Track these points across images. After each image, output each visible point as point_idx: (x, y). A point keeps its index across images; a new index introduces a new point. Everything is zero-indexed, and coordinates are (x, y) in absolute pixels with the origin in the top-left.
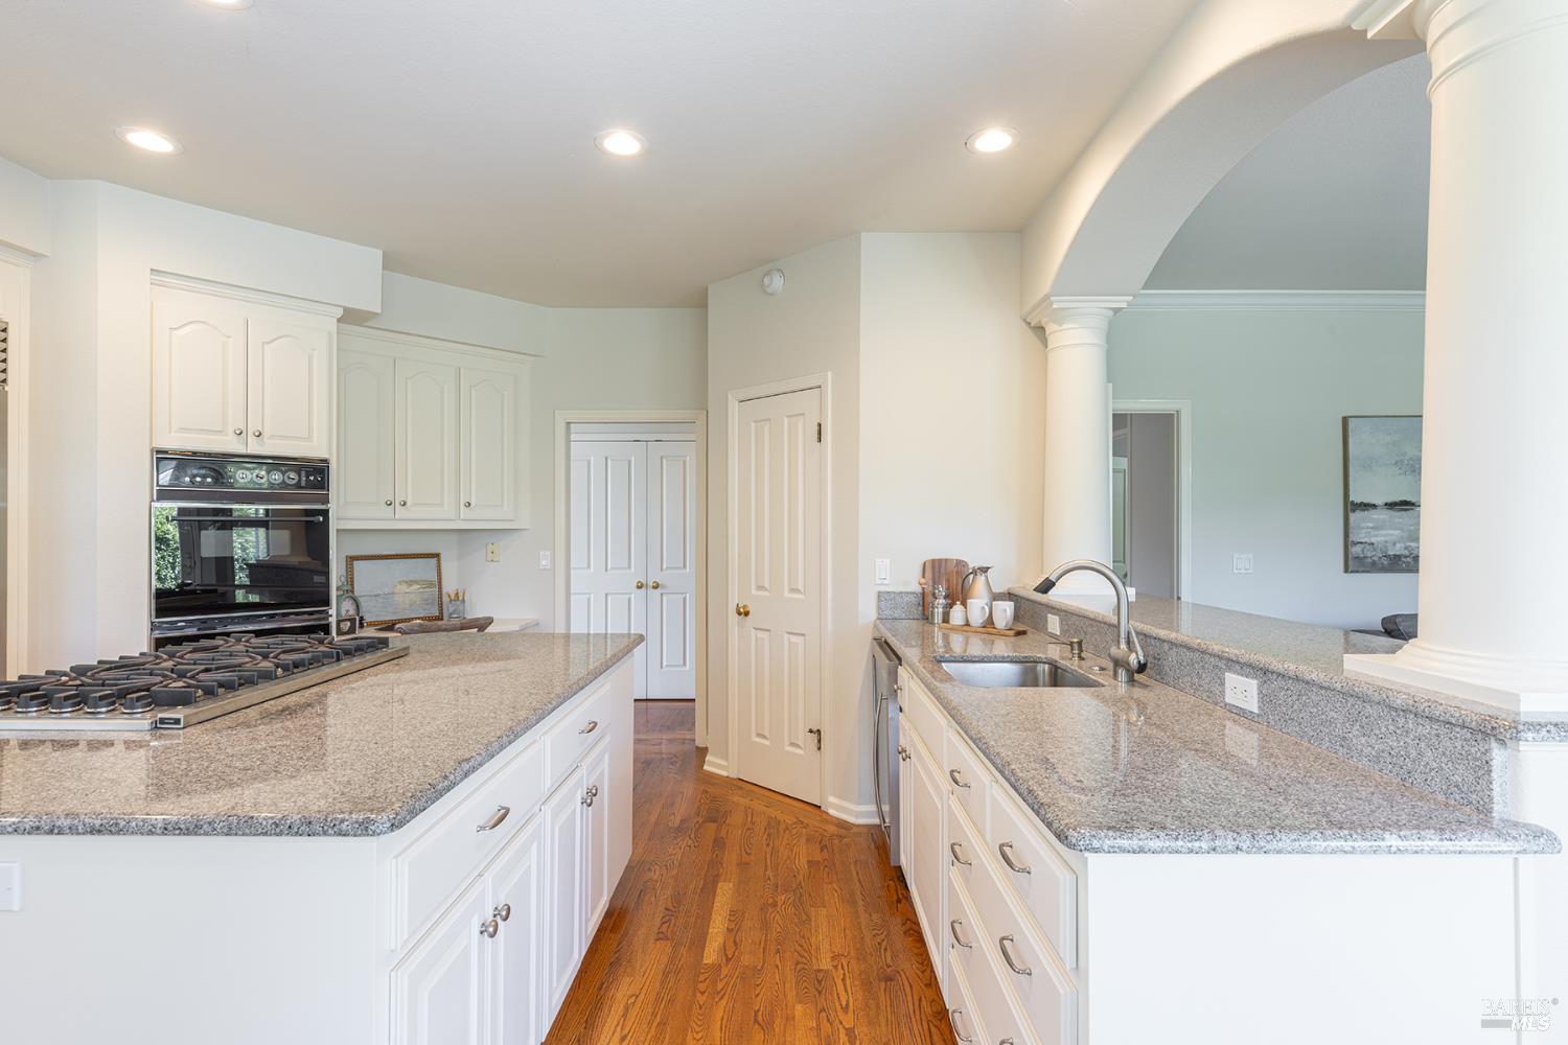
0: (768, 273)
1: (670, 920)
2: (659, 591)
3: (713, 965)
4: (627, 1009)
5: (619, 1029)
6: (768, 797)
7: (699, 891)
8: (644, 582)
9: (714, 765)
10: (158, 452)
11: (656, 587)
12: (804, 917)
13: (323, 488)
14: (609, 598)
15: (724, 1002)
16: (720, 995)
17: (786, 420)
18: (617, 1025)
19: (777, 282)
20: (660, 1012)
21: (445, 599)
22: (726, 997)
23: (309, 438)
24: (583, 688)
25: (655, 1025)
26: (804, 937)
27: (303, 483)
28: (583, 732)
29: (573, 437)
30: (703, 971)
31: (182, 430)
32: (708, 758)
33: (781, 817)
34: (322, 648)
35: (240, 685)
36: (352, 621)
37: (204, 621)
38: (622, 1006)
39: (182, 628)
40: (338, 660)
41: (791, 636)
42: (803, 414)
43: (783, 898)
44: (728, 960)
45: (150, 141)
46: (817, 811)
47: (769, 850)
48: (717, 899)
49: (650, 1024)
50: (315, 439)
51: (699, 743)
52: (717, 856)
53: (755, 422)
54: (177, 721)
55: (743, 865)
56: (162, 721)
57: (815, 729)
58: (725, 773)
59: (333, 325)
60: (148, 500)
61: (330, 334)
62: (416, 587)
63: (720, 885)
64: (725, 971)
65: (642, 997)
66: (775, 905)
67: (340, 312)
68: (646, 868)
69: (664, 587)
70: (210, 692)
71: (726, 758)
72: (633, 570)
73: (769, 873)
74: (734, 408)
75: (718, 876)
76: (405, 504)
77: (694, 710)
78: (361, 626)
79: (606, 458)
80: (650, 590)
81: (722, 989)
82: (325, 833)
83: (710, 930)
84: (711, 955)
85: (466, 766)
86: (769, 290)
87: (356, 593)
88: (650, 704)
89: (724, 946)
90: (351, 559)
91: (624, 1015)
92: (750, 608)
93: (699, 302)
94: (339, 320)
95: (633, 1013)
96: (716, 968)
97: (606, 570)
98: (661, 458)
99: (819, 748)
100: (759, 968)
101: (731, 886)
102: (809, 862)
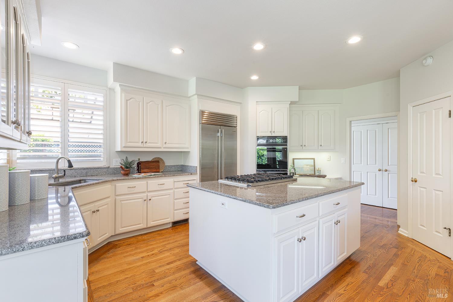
0: (425, 59)
1: (370, 269)
2: (387, 172)
3: (381, 287)
4: (348, 284)
5: (344, 288)
6: (424, 248)
7: (383, 265)
8: (382, 169)
9: (401, 231)
10: (257, 137)
11: (386, 171)
12: (426, 289)
13: (286, 143)
14: (368, 173)
15: (381, 298)
16: (381, 295)
17: (434, 111)
18: (344, 287)
19: (430, 61)
20: (358, 290)
21: (316, 170)
22: (383, 297)
23: (283, 132)
24: (334, 193)
25: (356, 292)
26: (423, 295)
27: (282, 142)
28: (334, 204)
29: (352, 125)
30: (377, 287)
31: (261, 132)
32: (400, 229)
33: (427, 255)
34: (279, 177)
35: (262, 181)
36: (293, 173)
37: (265, 170)
38: (347, 283)
39: (261, 171)
40: (281, 179)
41: (436, 191)
42: (442, 108)
43: (419, 280)
44: (387, 288)
45: (255, 78)
46: (449, 260)
47: (418, 264)
48: (389, 270)
49: (354, 291)
50: (285, 132)
51: (398, 224)
52: (394, 258)
53: (419, 113)
54: (250, 185)
55: (404, 265)
56: (248, 185)
57: (447, 227)
58: (407, 236)
59: (288, 106)
60: (256, 146)
61: (288, 108)
62: (308, 166)
63: (392, 267)
64: (385, 290)
65: (354, 284)
66: (414, 281)
67: (290, 102)
68: (366, 253)
69: (389, 171)
70: (257, 182)
71: (407, 230)
72: (377, 165)
73: (415, 271)
74: (410, 109)
75: (392, 264)
76: (305, 146)
77: (397, 213)
78: (295, 174)
79: (367, 130)
80: (384, 172)
81: (382, 294)
82: (262, 206)
83: (384, 277)
84: (381, 283)
85: (292, 202)
86: (426, 65)
87: (295, 167)
88: (384, 209)
89: (388, 284)
90: (294, 159)
91: (347, 286)
92: (418, 179)
93: (397, 75)
94: (290, 104)
95: (350, 286)
96: (382, 288)
97: (367, 165)
98: (388, 129)
99: (450, 236)
100: (400, 295)
101: (397, 269)
102: (436, 274)
